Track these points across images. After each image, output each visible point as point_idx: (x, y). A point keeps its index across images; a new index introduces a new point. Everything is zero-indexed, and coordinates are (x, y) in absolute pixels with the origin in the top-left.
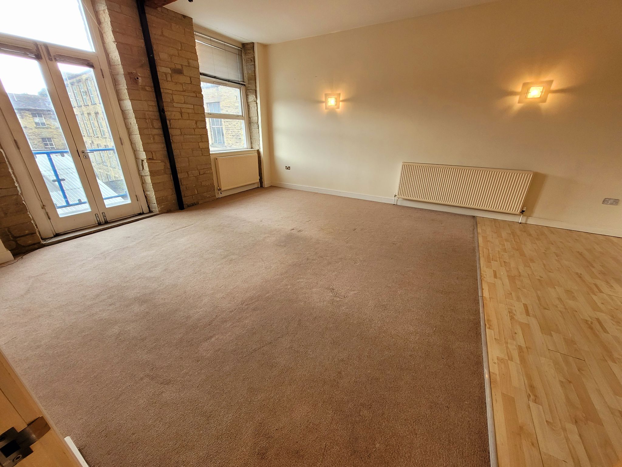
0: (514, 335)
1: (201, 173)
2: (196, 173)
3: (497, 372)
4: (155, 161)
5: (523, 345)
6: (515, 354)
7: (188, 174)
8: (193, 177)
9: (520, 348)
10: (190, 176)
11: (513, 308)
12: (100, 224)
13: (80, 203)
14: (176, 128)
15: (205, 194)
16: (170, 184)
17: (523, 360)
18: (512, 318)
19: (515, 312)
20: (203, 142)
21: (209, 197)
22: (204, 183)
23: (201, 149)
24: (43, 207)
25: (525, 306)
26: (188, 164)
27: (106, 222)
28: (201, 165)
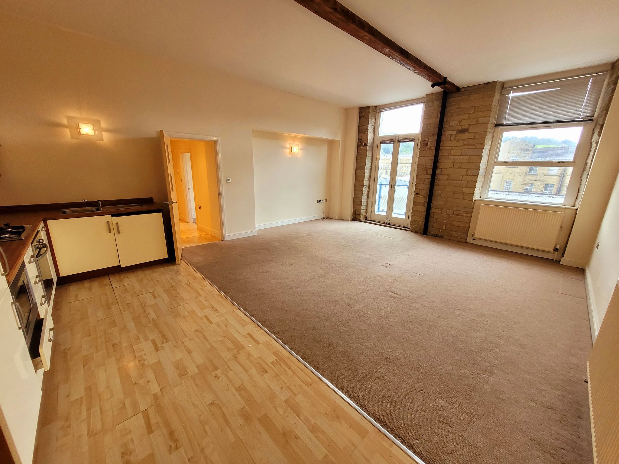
0: (206, 299)
1: (456, 213)
2: (450, 212)
3: (204, 282)
4: (420, 196)
5: (199, 298)
6: (201, 292)
7: (442, 211)
8: (446, 214)
9: (200, 295)
10: (443, 213)
11: (217, 314)
12: (386, 224)
13: (383, 211)
14: (445, 175)
15: (453, 233)
16: (424, 214)
17: (197, 292)
18: (213, 307)
19: (214, 312)
20: (467, 187)
21: (457, 237)
22: (454, 223)
23: (464, 193)
24: (372, 207)
25: (211, 323)
26: (445, 203)
27: (389, 224)
28: (459, 207)
